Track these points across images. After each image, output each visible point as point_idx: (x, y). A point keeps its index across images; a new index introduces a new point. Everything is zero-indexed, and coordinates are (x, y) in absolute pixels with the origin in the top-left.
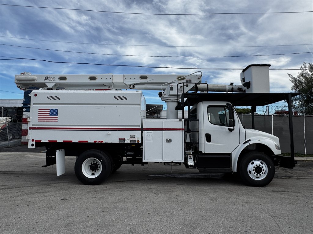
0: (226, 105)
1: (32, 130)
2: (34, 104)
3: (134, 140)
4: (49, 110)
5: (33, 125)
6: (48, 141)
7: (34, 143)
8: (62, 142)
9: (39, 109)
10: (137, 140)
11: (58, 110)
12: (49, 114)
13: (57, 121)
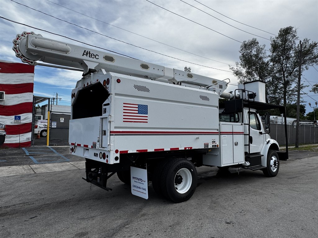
0: (255, 112)
1: (115, 135)
2: (116, 94)
3: (215, 144)
4: (137, 106)
5: (115, 128)
6: (137, 151)
7: (118, 155)
8: (154, 151)
9: (124, 104)
10: (216, 144)
11: (147, 107)
12: (137, 112)
13: (147, 122)
